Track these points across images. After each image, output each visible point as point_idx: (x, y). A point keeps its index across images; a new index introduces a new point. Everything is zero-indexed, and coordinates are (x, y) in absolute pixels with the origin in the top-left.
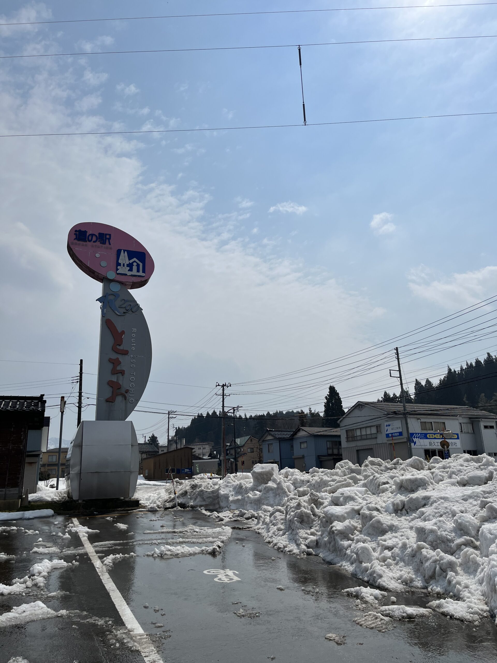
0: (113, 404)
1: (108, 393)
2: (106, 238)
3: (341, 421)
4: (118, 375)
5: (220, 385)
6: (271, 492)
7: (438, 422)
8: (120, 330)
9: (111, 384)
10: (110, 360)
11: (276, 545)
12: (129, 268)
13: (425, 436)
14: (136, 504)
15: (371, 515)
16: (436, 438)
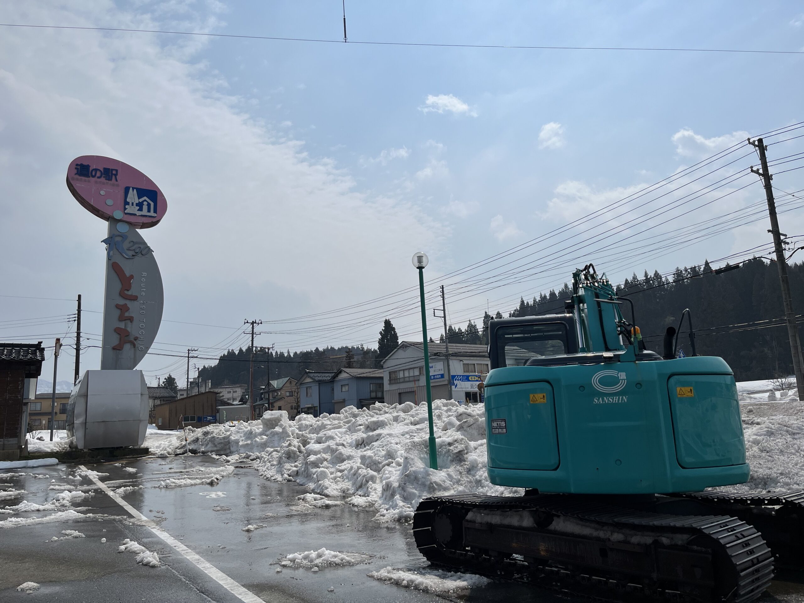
0: (121, 351)
1: (115, 340)
2: (112, 174)
3: (384, 362)
4: (126, 321)
5: (249, 322)
7: (481, 364)
8: (128, 275)
9: (118, 331)
10: (117, 306)
12: (138, 208)
13: (467, 379)
14: (146, 451)
16: (477, 381)
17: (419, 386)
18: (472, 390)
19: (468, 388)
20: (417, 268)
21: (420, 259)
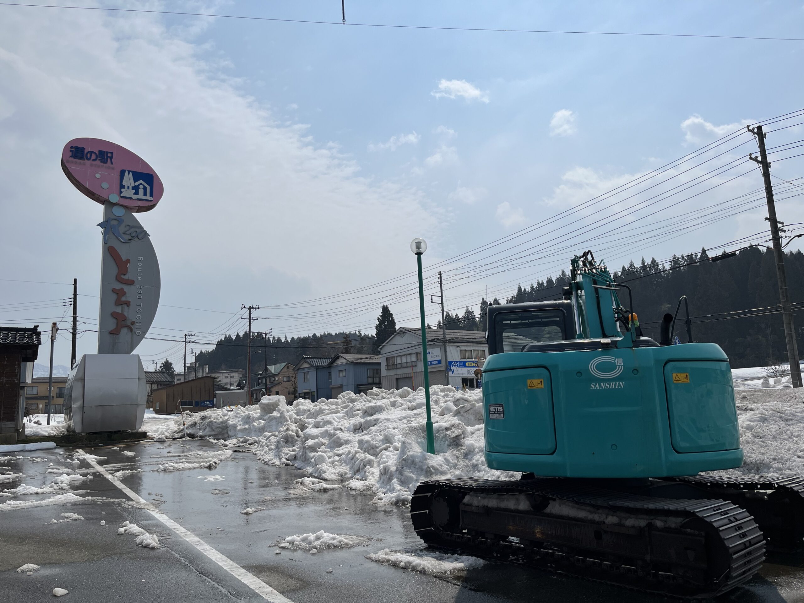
0: (118, 336)
1: (112, 324)
2: (107, 157)
3: (381, 348)
4: (123, 306)
5: (246, 307)
6: (274, 421)
7: (478, 350)
9: (114, 315)
10: (114, 291)
11: (263, 460)
12: (134, 191)
13: (464, 365)
14: (144, 435)
15: (334, 433)
16: (474, 367)
17: (416, 372)
18: (469, 375)
19: (465, 374)
20: (416, 254)
21: (418, 245)
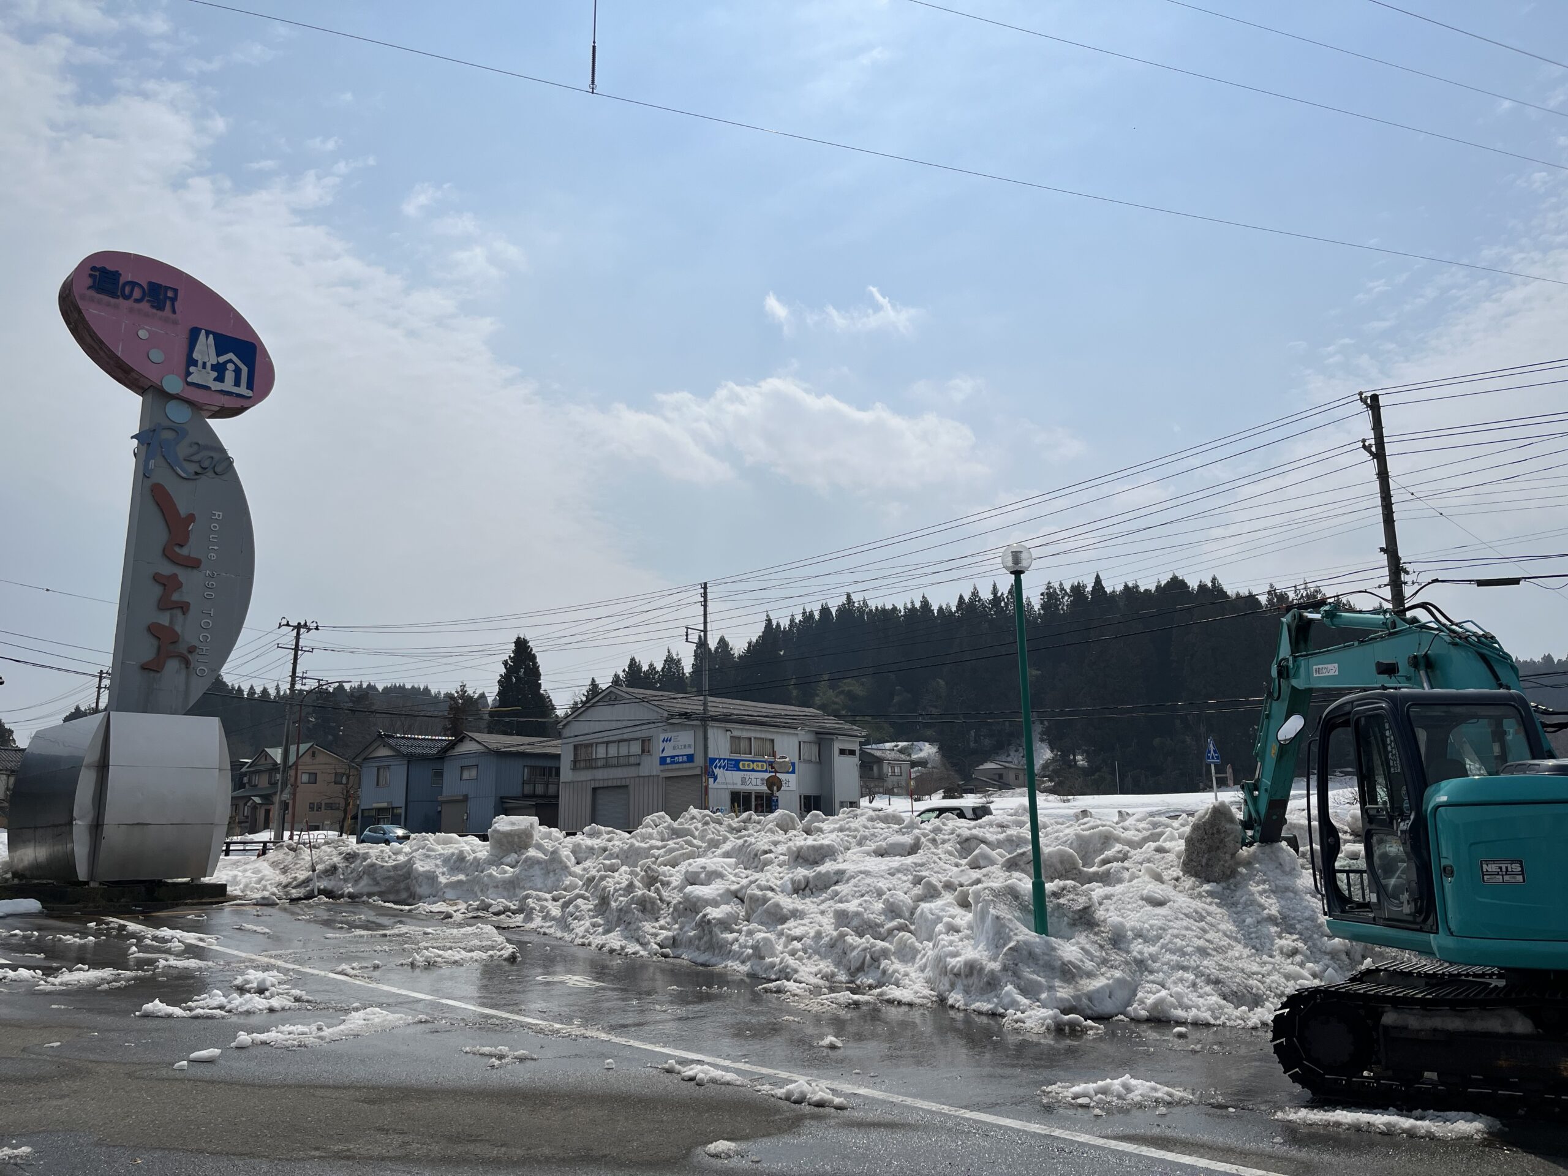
0: (159, 675)
1: (147, 650)
2: (166, 297)
3: (564, 726)
4: (175, 611)
5: (290, 623)
7: (761, 739)
8: (183, 512)
9: (154, 630)
10: (157, 578)
12: (215, 374)
13: (735, 765)
17: (639, 777)
18: (745, 787)
19: (736, 784)
20: (1012, 573)
21: (1016, 556)
